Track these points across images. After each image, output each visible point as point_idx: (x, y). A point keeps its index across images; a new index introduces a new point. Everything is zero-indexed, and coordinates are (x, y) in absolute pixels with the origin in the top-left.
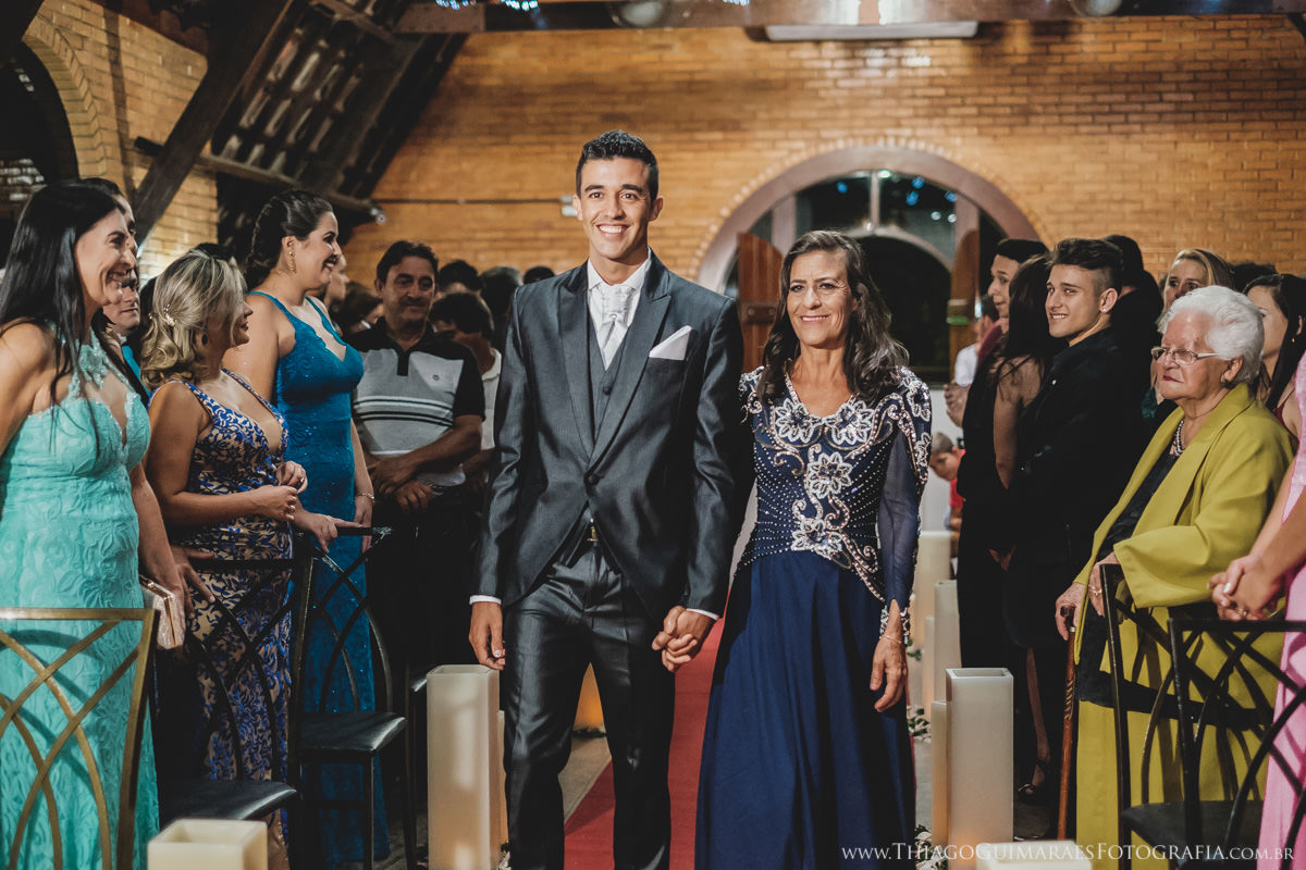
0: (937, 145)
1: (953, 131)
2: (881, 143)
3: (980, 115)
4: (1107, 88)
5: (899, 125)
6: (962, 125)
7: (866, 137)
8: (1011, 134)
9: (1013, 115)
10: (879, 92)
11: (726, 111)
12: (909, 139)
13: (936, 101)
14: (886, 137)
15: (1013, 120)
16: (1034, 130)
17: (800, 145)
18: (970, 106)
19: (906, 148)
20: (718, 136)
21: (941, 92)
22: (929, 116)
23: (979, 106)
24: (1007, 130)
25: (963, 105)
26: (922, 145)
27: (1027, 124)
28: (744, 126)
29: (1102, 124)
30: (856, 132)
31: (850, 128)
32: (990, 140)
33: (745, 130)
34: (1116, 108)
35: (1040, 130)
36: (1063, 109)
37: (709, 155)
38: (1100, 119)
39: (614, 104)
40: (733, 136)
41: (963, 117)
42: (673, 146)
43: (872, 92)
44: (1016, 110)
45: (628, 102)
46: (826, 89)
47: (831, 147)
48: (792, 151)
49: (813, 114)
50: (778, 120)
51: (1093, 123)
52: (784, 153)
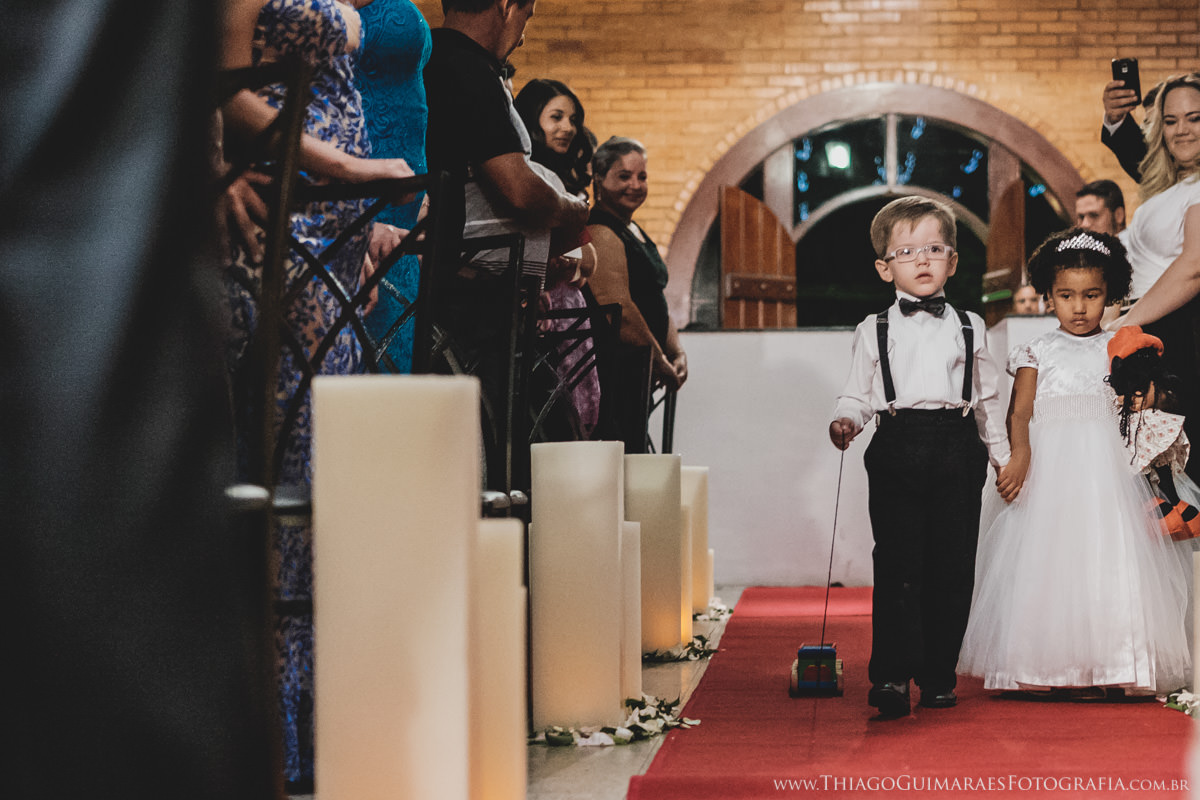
0: (968, 83)
1: (987, 65)
2: (899, 78)
3: (1018, 46)
4: (1173, 14)
5: (920, 58)
6: (999, 58)
7: (880, 71)
8: (1058, 70)
9: (1058, 46)
10: (897, 17)
11: (706, 39)
12: (933, 74)
13: (966, 29)
14: (905, 72)
15: (1061, 53)
16: (1086, 65)
17: (798, 81)
18: (1006, 34)
19: (931, 85)
20: (697, 69)
21: (972, 17)
22: (956, 47)
23: (1020, 35)
24: (1053, 65)
25: (999, 33)
26: (949, 82)
27: (1077, 57)
28: (728, 57)
29: (1168, 58)
30: (868, 66)
31: (859, 60)
32: (1032, 77)
33: (730, 62)
34: (1186, 39)
35: (1094, 65)
36: (1121, 40)
37: (686, 93)
38: (1164, 52)
39: (566, 28)
40: (712, 69)
41: (999, 48)
42: (641, 82)
43: (888, 17)
44: (1064, 40)
45: (584, 26)
46: (830, 12)
47: (837, 83)
48: (788, 89)
49: (815, 43)
50: (771, 50)
51: (1158, 57)
52: (779, 91)
